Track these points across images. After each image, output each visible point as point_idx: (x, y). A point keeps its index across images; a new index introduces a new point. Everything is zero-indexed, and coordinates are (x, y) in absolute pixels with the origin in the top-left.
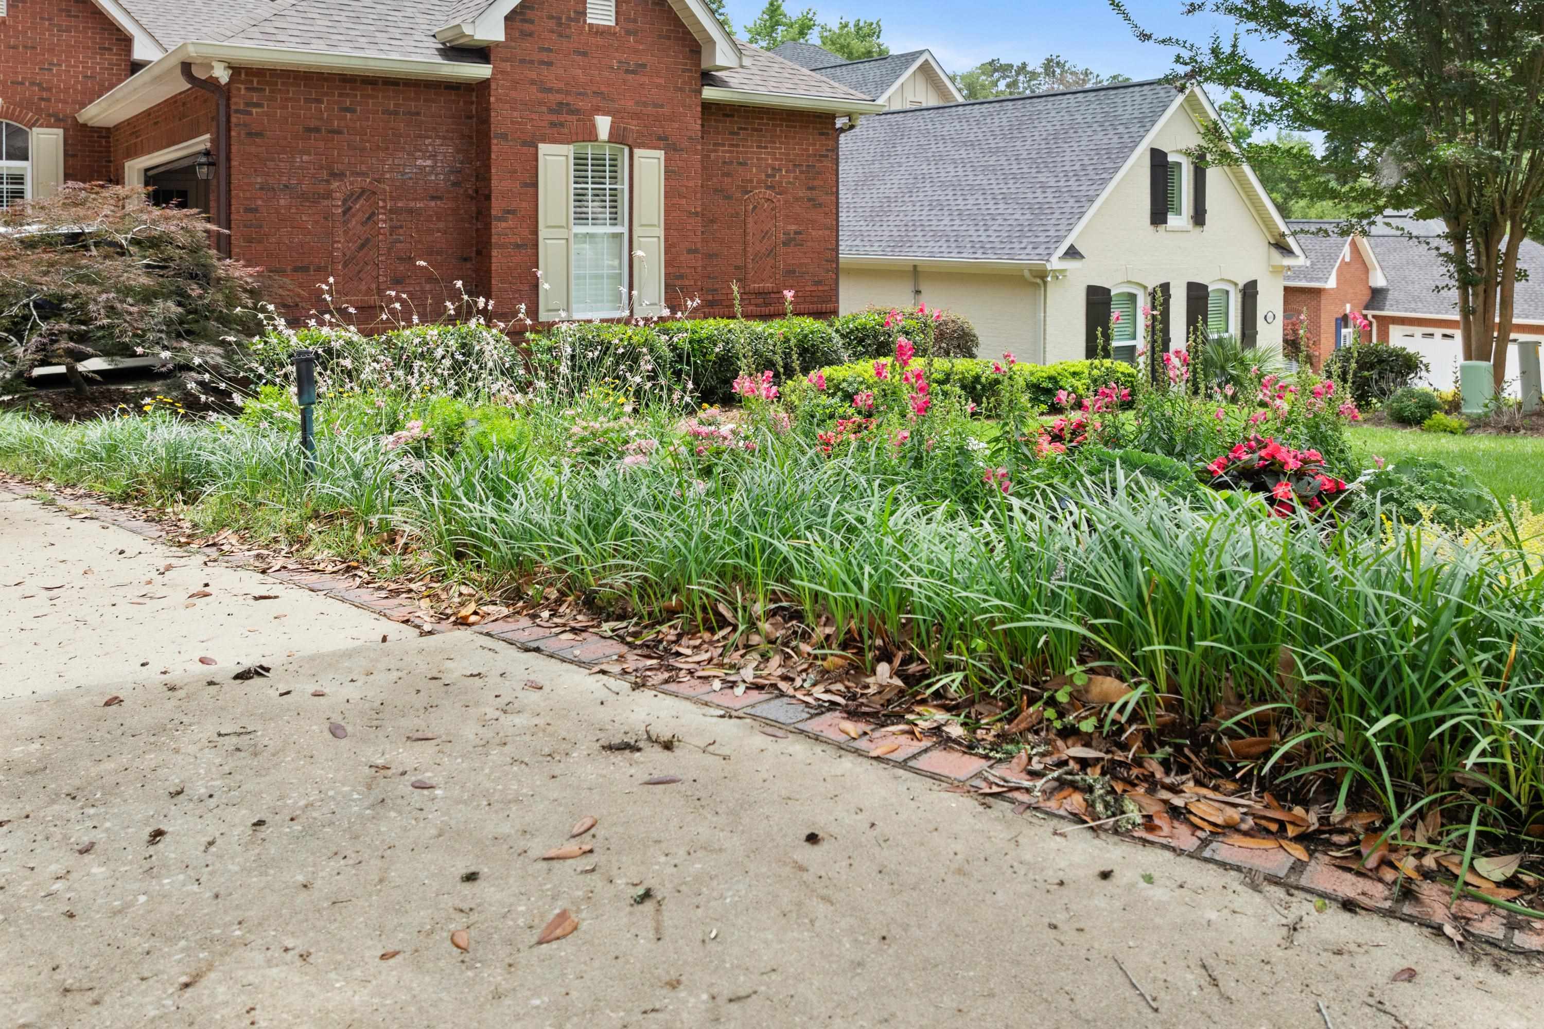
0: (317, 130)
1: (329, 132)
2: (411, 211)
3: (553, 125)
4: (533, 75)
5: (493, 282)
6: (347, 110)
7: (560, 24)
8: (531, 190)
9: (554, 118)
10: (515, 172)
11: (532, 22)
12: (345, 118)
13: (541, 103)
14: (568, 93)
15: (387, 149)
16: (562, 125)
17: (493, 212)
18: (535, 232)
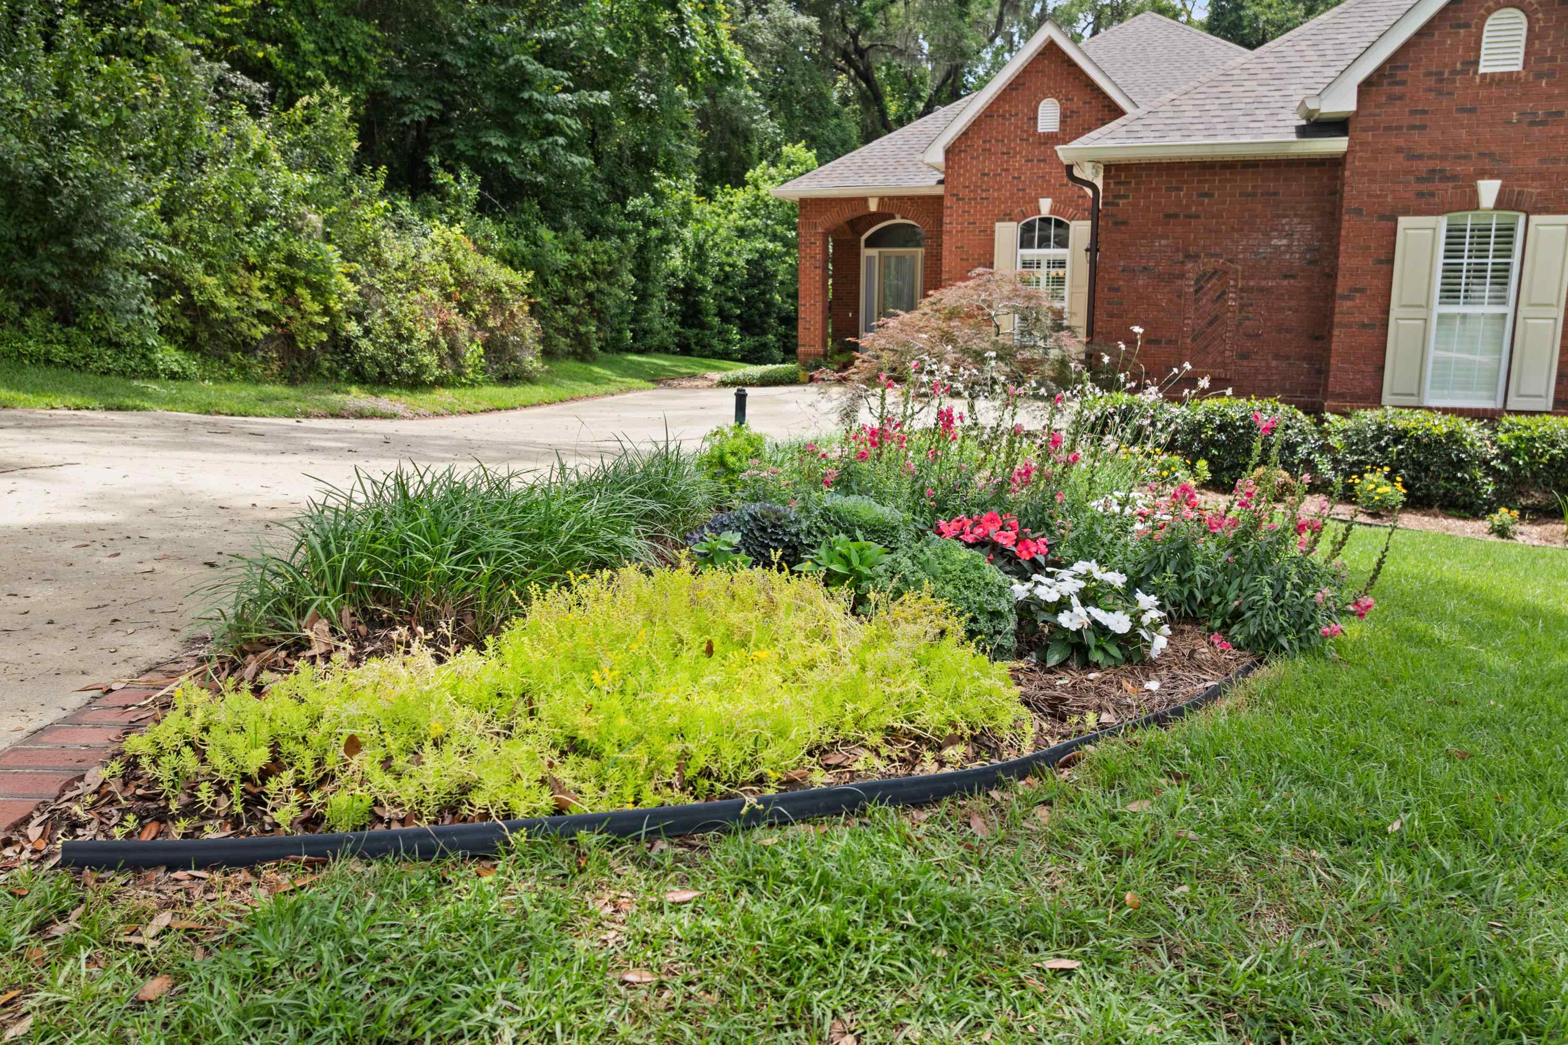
0: (1175, 216)
1: (1186, 216)
2: (1261, 290)
3: (1420, 195)
4: (1401, 142)
5: (1333, 361)
6: (1206, 195)
7: (1441, 81)
8: (1384, 267)
9: (1424, 187)
10: (1369, 247)
11: (1403, 83)
12: (1202, 204)
13: (1406, 173)
14: (1443, 158)
15: (1241, 230)
16: (1432, 195)
17: (1339, 291)
18: (1386, 311)
